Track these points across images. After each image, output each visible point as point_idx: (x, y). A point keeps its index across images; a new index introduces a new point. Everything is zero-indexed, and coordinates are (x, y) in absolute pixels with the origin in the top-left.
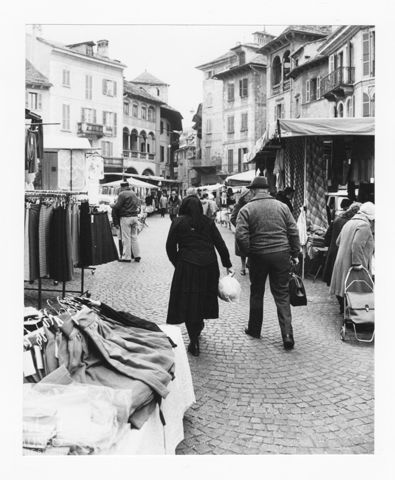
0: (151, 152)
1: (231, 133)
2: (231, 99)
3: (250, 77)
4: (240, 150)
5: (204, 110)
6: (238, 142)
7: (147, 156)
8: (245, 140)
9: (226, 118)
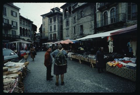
0: (29, 35)
1: (51, 30)
2: (51, 22)
3: (56, 16)
4: (54, 34)
5: (43, 26)
6: (53, 32)
7: (28, 36)
8: (55, 32)
9: (49, 27)
